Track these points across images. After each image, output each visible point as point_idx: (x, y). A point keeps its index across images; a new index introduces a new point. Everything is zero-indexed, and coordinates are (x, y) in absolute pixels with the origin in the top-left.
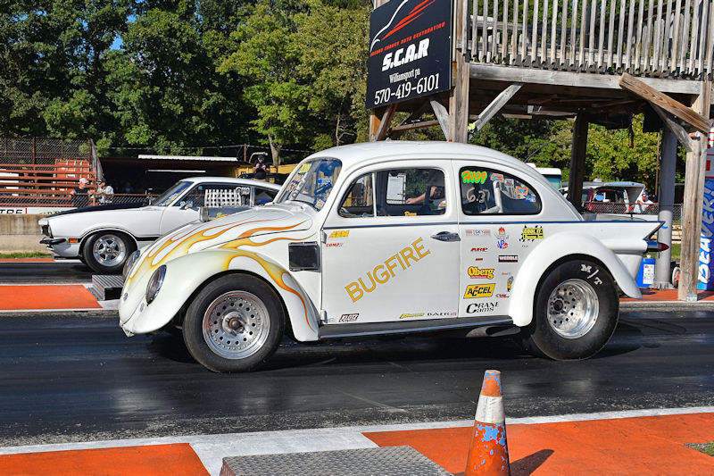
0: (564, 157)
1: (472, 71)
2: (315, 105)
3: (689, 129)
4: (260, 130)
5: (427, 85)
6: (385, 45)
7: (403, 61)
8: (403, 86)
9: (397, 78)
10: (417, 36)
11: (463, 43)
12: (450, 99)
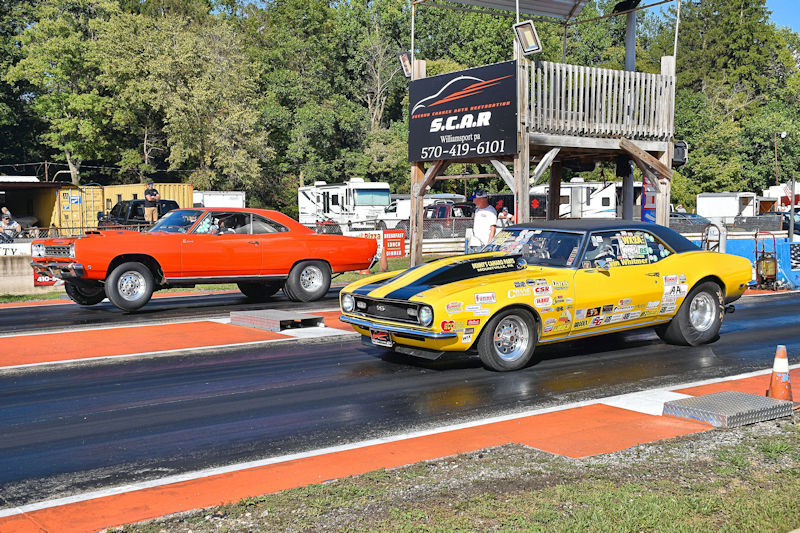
1: (531, 139)
2: (120, 118)
3: (660, 176)
4: (55, 145)
5: (490, 148)
6: (432, 110)
7: (458, 126)
8: (459, 146)
9: (450, 139)
10: (475, 108)
11: (526, 118)
12: (515, 161)
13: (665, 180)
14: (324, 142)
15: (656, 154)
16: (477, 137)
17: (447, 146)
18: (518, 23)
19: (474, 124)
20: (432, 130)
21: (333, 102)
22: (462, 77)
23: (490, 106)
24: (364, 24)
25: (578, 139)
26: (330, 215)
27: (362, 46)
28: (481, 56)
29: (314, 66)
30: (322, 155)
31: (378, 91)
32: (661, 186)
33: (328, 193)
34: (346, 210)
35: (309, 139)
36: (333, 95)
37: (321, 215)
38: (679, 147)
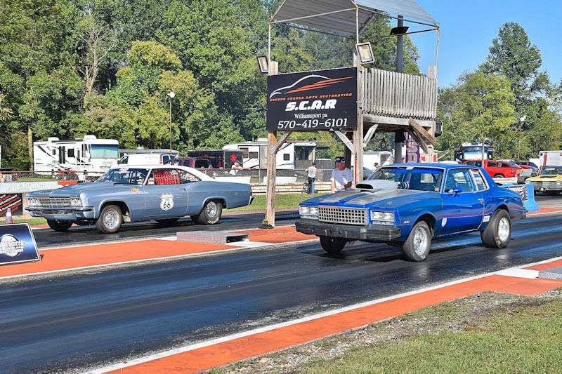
0: (99, 128)
1: (364, 118)
3: (429, 143)
5: (335, 123)
6: (287, 97)
7: (309, 108)
8: (310, 121)
9: (302, 116)
10: (324, 96)
11: (363, 104)
12: (354, 132)
13: (431, 146)
14: (53, 105)
15: (426, 128)
16: (326, 115)
17: (302, 121)
18: (358, 44)
19: (323, 107)
20: (287, 110)
21: (60, 72)
22: (313, 76)
23: (336, 96)
24: (80, 8)
25: (388, 118)
26: (66, 165)
27: (78, 26)
28: (182, 40)
29: (44, 42)
30: (51, 116)
31: (95, 64)
32: (429, 150)
33: (64, 147)
34: (82, 161)
35: (39, 102)
36: (61, 66)
37: (57, 166)
38: (438, 125)
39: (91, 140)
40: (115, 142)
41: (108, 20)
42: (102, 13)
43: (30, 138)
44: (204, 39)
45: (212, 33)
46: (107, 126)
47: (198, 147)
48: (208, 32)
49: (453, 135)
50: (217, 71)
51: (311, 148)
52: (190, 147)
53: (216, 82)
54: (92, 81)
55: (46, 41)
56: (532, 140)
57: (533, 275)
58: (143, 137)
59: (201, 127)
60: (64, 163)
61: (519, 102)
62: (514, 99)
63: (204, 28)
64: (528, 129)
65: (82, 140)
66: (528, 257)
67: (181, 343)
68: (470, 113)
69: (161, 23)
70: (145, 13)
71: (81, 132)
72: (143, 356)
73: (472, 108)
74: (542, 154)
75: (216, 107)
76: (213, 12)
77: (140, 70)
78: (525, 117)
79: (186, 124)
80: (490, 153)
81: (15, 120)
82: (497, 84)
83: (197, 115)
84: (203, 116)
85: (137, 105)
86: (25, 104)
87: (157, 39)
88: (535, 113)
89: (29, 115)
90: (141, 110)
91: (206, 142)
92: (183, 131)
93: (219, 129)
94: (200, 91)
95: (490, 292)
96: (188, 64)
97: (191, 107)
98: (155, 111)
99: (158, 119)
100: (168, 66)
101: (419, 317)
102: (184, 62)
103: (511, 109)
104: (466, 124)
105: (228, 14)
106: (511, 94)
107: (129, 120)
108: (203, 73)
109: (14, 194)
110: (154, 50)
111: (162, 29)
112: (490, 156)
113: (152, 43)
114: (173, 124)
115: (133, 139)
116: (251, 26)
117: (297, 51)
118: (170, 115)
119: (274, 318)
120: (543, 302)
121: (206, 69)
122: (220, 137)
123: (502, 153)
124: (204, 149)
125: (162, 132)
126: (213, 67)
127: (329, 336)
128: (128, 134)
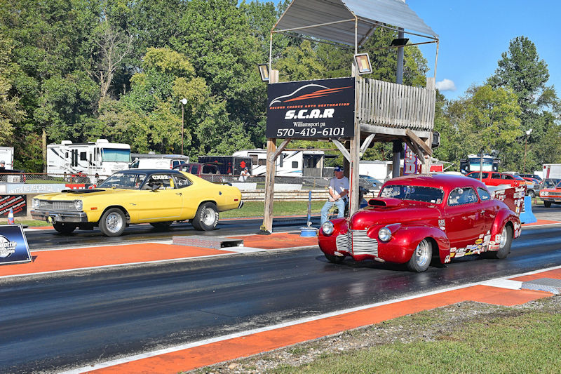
0: (112, 133)
1: (361, 127)
3: (425, 153)
5: (332, 132)
6: (287, 105)
7: (307, 117)
8: (309, 130)
9: (301, 125)
10: (322, 106)
11: (360, 114)
12: (351, 141)
13: (428, 156)
14: (67, 109)
15: (424, 139)
16: (324, 124)
17: (300, 129)
18: (356, 54)
19: (321, 116)
20: (286, 118)
21: (75, 76)
22: (312, 85)
23: (334, 105)
24: (97, 14)
25: (385, 128)
26: (79, 168)
27: (94, 31)
28: (195, 48)
29: (60, 46)
30: (65, 119)
31: (110, 69)
32: (425, 160)
33: (76, 150)
34: (94, 165)
35: (54, 105)
36: (75, 71)
37: (69, 169)
38: (436, 136)
39: (104, 143)
40: (127, 146)
41: (124, 26)
42: (118, 20)
43: (44, 141)
44: (217, 47)
45: (226, 41)
46: (120, 130)
47: (209, 153)
48: (221, 40)
49: (459, 146)
50: (230, 79)
51: (319, 156)
52: (201, 153)
53: (228, 89)
54: (107, 86)
55: (62, 46)
56: (537, 153)
57: (516, 285)
58: (155, 142)
59: (212, 133)
60: (76, 166)
61: (526, 116)
62: (521, 113)
63: (217, 37)
64: (534, 142)
65: (94, 144)
66: (516, 268)
67: (153, 347)
68: (477, 125)
69: (175, 30)
70: (160, 20)
71: (95, 136)
72: (112, 359)
73: (479, 121)
74: (545, 167)
75: (227, 114)
76: (227, 21)
77: (153, 76)
78: (531, 130)
79: (198, 130)
80: (495, 165)
81: (29, 123)
82: (504, 98)
83: (209, 122)
84: (214, 123)
85: (150, 111)
86: (39, 107)
87: (171, 46)
88: (541, 127)
89: (43, 118)
90: (154, 115)
91: (217, 148)
92: (194, 137)
93: (230, 136)
94: (212, 99)
95: (471, 302)
96: (200, 71)
97: (203, 114)
98: (167, 117)
99: (169, 124)
100: (181, 73)
101: (396, 326)
102: (197, 69)
103: (518, 123)
104: (473, 136)
105: (241, 23)
106: (518, 107)
107: (142, 125)
108: (216, 80)
109: (18, 196)
110: (167, 57)
111: (177, 37)
112: (495, 168)
113: (166, 51)
114: (185, 130)
115: (146, 144)
116: (264, 35)
117: (308, 61)
118: (182, 121)
119: (251, 323)
120: (521, 313)
121: (219, 76)
122: (231, 143)
123: (508, 165)
124: (215, 155)
125: (174, 138)
126: (226, 74)
127: (302, 343)
128: (140, 139)
